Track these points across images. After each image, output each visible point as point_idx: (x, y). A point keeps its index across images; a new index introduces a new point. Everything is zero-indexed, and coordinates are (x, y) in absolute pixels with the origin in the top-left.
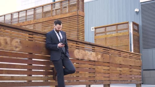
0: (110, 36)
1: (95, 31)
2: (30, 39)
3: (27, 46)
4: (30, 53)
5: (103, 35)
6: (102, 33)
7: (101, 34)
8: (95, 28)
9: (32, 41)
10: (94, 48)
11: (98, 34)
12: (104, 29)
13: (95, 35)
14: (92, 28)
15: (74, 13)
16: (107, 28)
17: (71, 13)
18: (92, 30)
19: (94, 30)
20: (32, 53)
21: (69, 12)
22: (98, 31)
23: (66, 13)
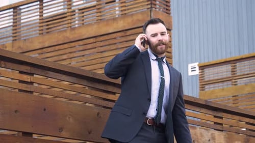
0: (248, 90)
1: (202, 76)
2: (24, 87)
3: (16, 111)
4: (25, 134)
5: (227, 86)
6: (223, 81)
7: (220, 84)
8: (202, 68)
9: (31, 92)
10: (221, 118)
11: (212, 86)
12: (229, 67)
13: (202, 88)
14: (190, 66)
15: (140, 17)
16: (238, 64)
17: (129, 20)
18: (190, 73)
19: (197, 72)
20: (30, 134)
21: (124, 15)
22: (210, 74)
23: (114, 19)
